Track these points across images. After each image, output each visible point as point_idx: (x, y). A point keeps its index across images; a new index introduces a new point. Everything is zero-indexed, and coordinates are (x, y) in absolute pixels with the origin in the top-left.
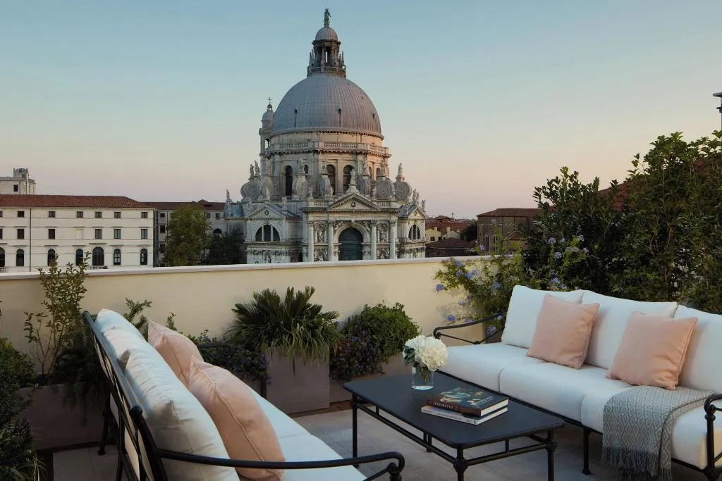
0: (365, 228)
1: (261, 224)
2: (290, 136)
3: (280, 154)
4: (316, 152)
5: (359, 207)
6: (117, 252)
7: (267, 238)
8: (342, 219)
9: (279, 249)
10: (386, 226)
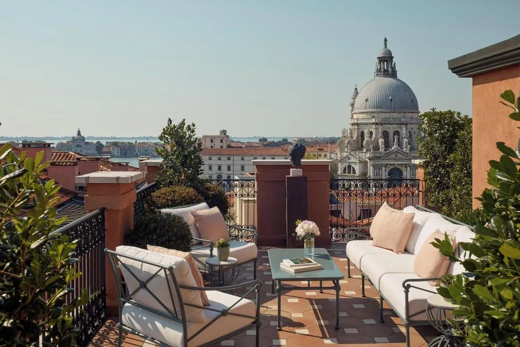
0: (403, 169)
1: (346, 165)
2: (363, 115)
3: (358, 124)
4: (376, 124)
5: (399, 156)
8: (390, 163)
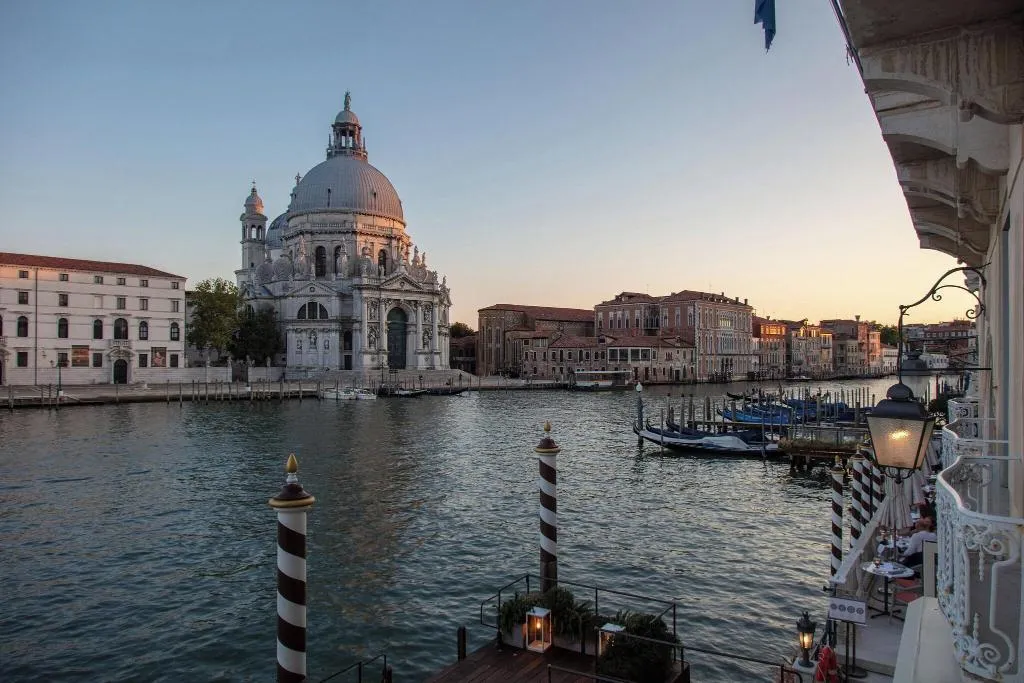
0: (411, 308)
2: (324, 216)
3: (312, 233)
4: (354, 233)
5: (407, 287)
6: (144, 325)
7: (313, 316)
8: (394, 298)
9: (327, 326)
10: (430, 307)
